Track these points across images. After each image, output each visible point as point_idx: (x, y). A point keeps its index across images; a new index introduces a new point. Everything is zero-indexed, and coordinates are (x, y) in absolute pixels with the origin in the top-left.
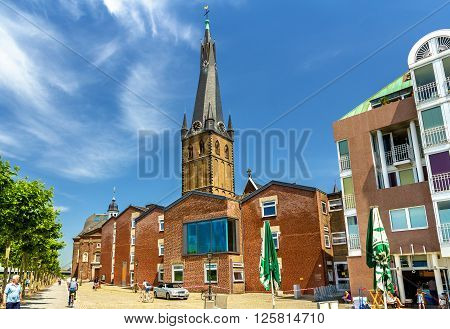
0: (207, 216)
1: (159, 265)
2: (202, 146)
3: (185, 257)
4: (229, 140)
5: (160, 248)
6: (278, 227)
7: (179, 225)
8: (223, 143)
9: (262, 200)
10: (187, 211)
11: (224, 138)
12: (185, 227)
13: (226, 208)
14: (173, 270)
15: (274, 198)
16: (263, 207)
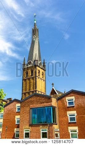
0: (42, 105)
1: (15, 129)
2: (32, 72)
3: (31, 125)
4: (44, 70)
5: (16, 120)
6: (75, 112)
7: (28, 109)
8: (41, 71)
9: (67, 98)
10: (32, 102)
11: (42, 68)
12: (31, 110)
13: (51, 101)
14: (24, 132)
15: (73, 98)
16: (68, 102)
